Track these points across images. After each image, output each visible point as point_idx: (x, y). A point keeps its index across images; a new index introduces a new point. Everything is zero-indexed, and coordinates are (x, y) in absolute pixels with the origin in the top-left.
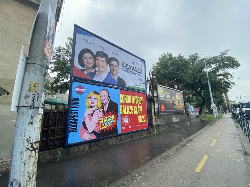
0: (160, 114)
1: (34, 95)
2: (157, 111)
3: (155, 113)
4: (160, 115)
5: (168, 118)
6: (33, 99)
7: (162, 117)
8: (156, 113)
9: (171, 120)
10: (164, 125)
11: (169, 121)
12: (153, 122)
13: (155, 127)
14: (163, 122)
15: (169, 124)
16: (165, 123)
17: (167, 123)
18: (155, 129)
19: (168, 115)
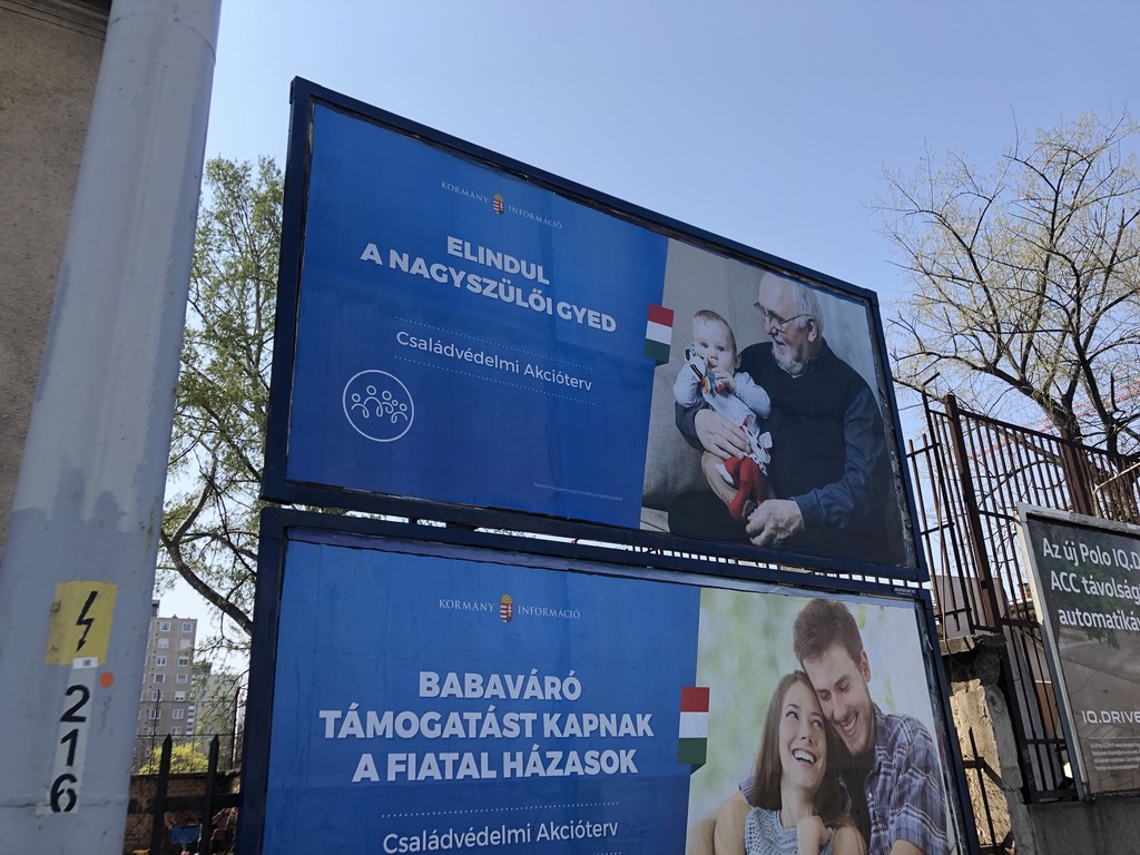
1: (78, 695)
3: (1027, 794)
6: (68, 727)
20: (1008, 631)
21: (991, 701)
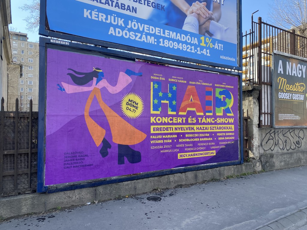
0: (275, 128)
2: (265, 120)
3: (259, 125)
4: (273, 131)
5: (297, 139)
7: (281, 136)
8: (263, 124)
9: (303, 144)
10: (283, 154)
11: (297, 145)
12: (255, 147)
13: (258, 159)
14: (281, 148)
15: (297, 153)
16: (288, 150)
17: (290, 151)
18: (258, 164)
19: (296, 132)
20: (263, 86)
21: (255, 103)
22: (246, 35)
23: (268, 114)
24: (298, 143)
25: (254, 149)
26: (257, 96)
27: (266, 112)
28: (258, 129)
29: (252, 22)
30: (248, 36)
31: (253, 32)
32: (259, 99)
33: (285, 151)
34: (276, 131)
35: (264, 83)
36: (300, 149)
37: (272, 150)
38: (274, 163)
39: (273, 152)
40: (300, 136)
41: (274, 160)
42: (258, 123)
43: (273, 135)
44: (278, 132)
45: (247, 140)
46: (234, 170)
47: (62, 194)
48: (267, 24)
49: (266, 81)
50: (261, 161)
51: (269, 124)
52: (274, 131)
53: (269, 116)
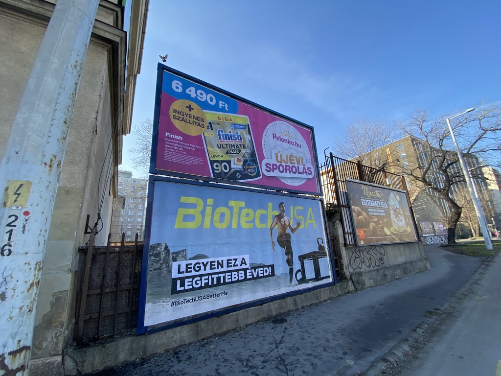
0: (359, 247)
1: (13, 218)
2: (349, 239)
3: (345, 245)
5: (379, 256)
6: (9, 228)
7: (365, 253)
8: (348, 243)
9: (385, 260)
10: (370, 272)
11: (381, 262)
12: (344, 266)
13: (349, 278)
14: (368, 265)
15: (382, 269)
16: (374, 267)
17: (376, 268)
18: (350, 283)
19: (378, 249)
20: (342, 208)
22: (321, 167)
23: (350, 233)
24: (381, 259)
25: (344, 268)
26: (339, 218)
27: (349, 232)
28: (344, 248)
29: (326, 156)
30: (323, 168)
31: (327, 165)
32: (341, 221)
33: (372, 268)
34: (360, 250)
35: (343, 206)
36: (383, 265)
37: (360, 269)
38: (364, 281)
39: (361, 270)
40: (381, 252)
41: (364, 278)
42: (344, 242)
43: (358, 253)
44: (362, 250)
45: (336, 260)
46: (330, 291)
47: (162, 333)
48: (337, 158)
49: (344, 204)
50: (352, 280)
51: (353, 243)
52: (359, 250)
53: (352, 235)
